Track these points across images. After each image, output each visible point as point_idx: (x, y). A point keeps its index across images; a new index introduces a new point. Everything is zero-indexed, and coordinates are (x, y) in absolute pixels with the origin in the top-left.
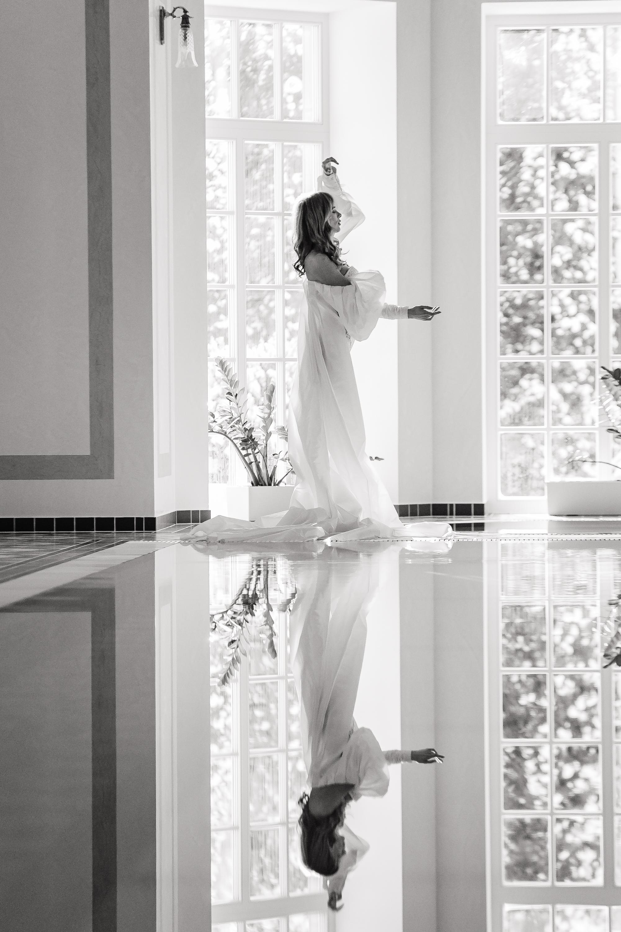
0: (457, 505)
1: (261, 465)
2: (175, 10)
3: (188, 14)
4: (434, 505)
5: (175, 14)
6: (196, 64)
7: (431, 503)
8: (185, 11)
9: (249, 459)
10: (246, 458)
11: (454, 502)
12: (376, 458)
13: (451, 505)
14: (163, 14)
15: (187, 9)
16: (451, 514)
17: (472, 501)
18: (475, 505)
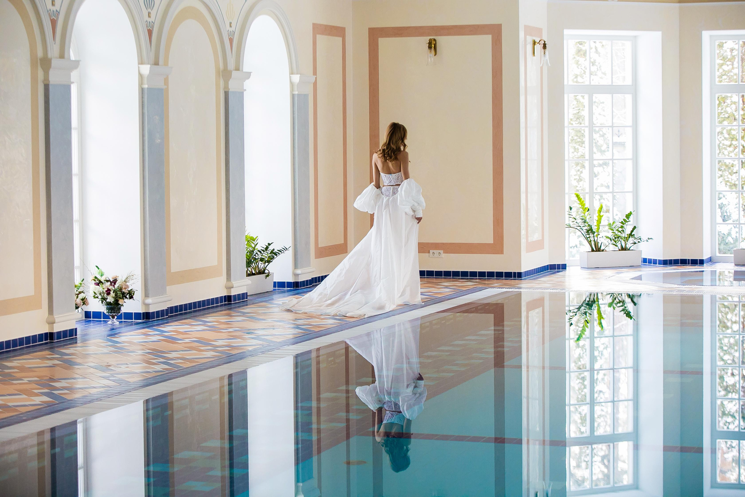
0: (691, 260)
3: (546, 43)
4: (681, 259)
7: (679, 258)
8: (545, 42)
9: (590, 239)
10: (589, 239)
11: (690, 258)
12: (651, 238)
13: (689, 260)
15: (545, 41)
16: (689, 264)
17: (698, 258)
18: (700, 260)
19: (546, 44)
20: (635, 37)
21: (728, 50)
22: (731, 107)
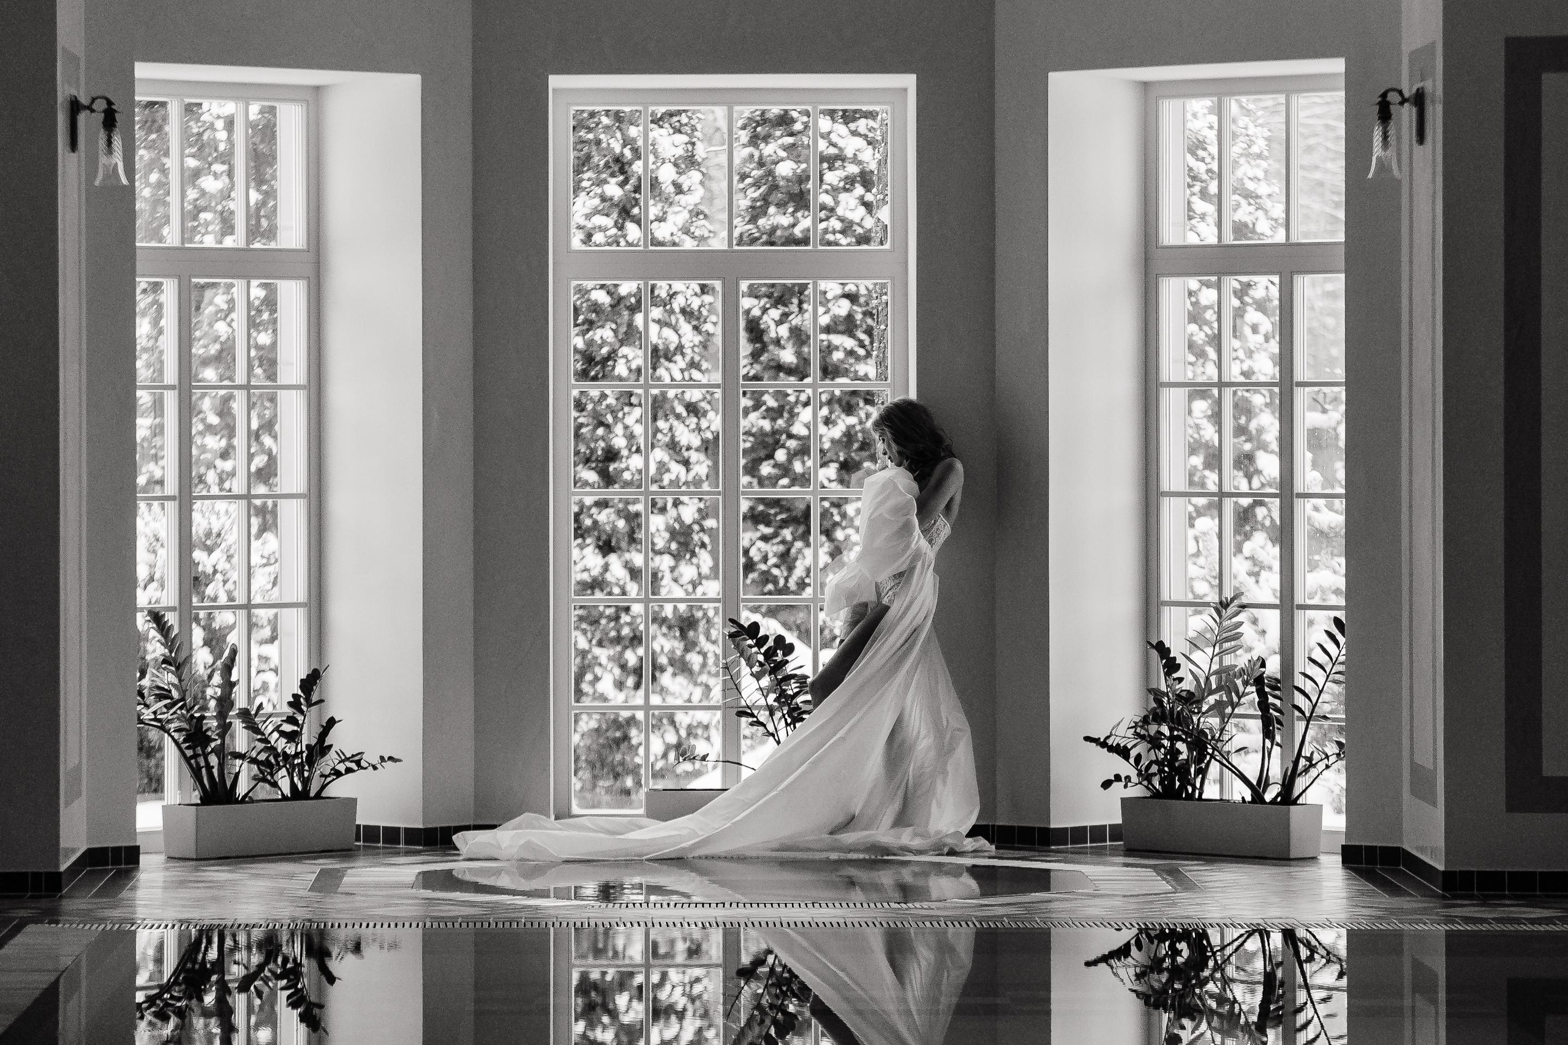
1: (215, 771)
2: (93, 100)
3: (114, 107)
5: (94, 106)
6: (124, 181)
8: (110, 103)
9: (198, 764)
10: (193, 761)
12: (390, 758)
14: (75, 107)
15: (112, 99)
19: (115, 111)
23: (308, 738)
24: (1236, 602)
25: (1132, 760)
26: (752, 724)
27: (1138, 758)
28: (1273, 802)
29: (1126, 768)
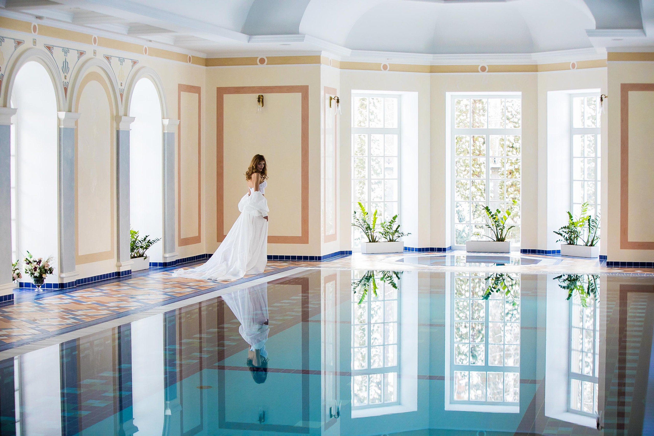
9: (368, 234)
13: (436, 248)
18: (443, 248)
20: (400, 95)
21: (464, 106)
22: (465, 144)
23: (394, 228)
24: (587, 203)
25: (563, 236)
26: (488, 227)
27: (564, 236)
28: (589, 246)
29: (562, 238)
